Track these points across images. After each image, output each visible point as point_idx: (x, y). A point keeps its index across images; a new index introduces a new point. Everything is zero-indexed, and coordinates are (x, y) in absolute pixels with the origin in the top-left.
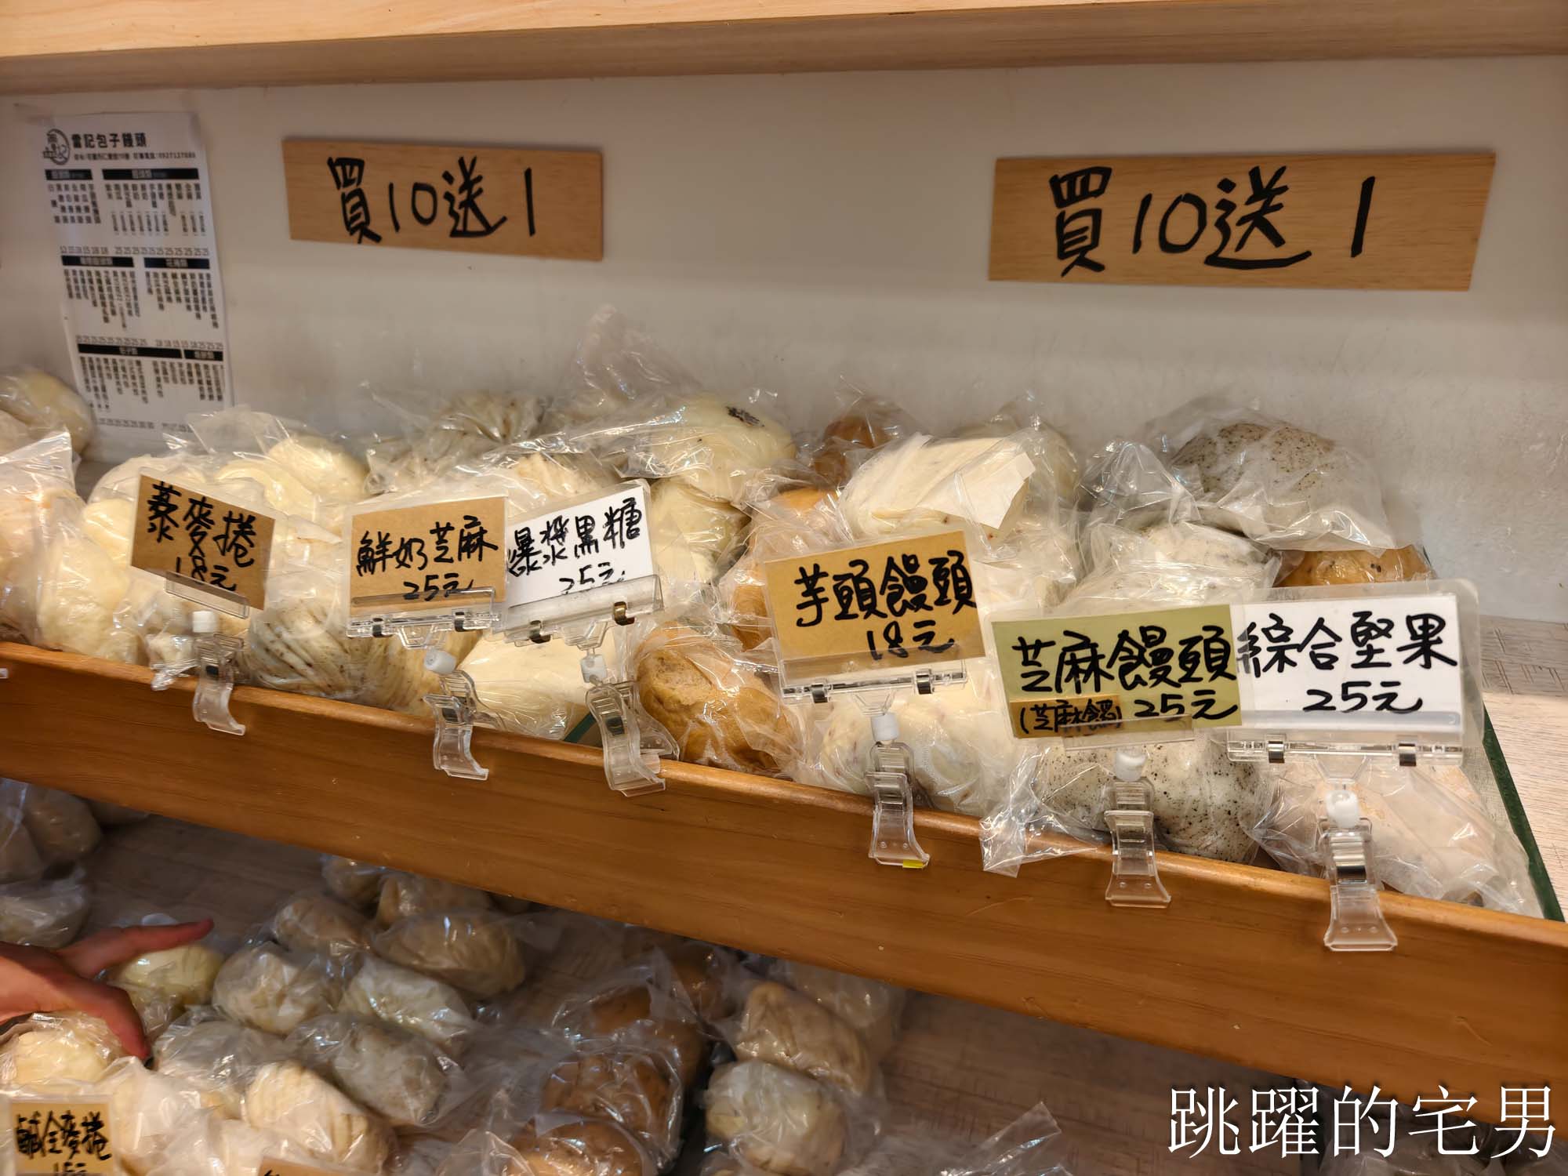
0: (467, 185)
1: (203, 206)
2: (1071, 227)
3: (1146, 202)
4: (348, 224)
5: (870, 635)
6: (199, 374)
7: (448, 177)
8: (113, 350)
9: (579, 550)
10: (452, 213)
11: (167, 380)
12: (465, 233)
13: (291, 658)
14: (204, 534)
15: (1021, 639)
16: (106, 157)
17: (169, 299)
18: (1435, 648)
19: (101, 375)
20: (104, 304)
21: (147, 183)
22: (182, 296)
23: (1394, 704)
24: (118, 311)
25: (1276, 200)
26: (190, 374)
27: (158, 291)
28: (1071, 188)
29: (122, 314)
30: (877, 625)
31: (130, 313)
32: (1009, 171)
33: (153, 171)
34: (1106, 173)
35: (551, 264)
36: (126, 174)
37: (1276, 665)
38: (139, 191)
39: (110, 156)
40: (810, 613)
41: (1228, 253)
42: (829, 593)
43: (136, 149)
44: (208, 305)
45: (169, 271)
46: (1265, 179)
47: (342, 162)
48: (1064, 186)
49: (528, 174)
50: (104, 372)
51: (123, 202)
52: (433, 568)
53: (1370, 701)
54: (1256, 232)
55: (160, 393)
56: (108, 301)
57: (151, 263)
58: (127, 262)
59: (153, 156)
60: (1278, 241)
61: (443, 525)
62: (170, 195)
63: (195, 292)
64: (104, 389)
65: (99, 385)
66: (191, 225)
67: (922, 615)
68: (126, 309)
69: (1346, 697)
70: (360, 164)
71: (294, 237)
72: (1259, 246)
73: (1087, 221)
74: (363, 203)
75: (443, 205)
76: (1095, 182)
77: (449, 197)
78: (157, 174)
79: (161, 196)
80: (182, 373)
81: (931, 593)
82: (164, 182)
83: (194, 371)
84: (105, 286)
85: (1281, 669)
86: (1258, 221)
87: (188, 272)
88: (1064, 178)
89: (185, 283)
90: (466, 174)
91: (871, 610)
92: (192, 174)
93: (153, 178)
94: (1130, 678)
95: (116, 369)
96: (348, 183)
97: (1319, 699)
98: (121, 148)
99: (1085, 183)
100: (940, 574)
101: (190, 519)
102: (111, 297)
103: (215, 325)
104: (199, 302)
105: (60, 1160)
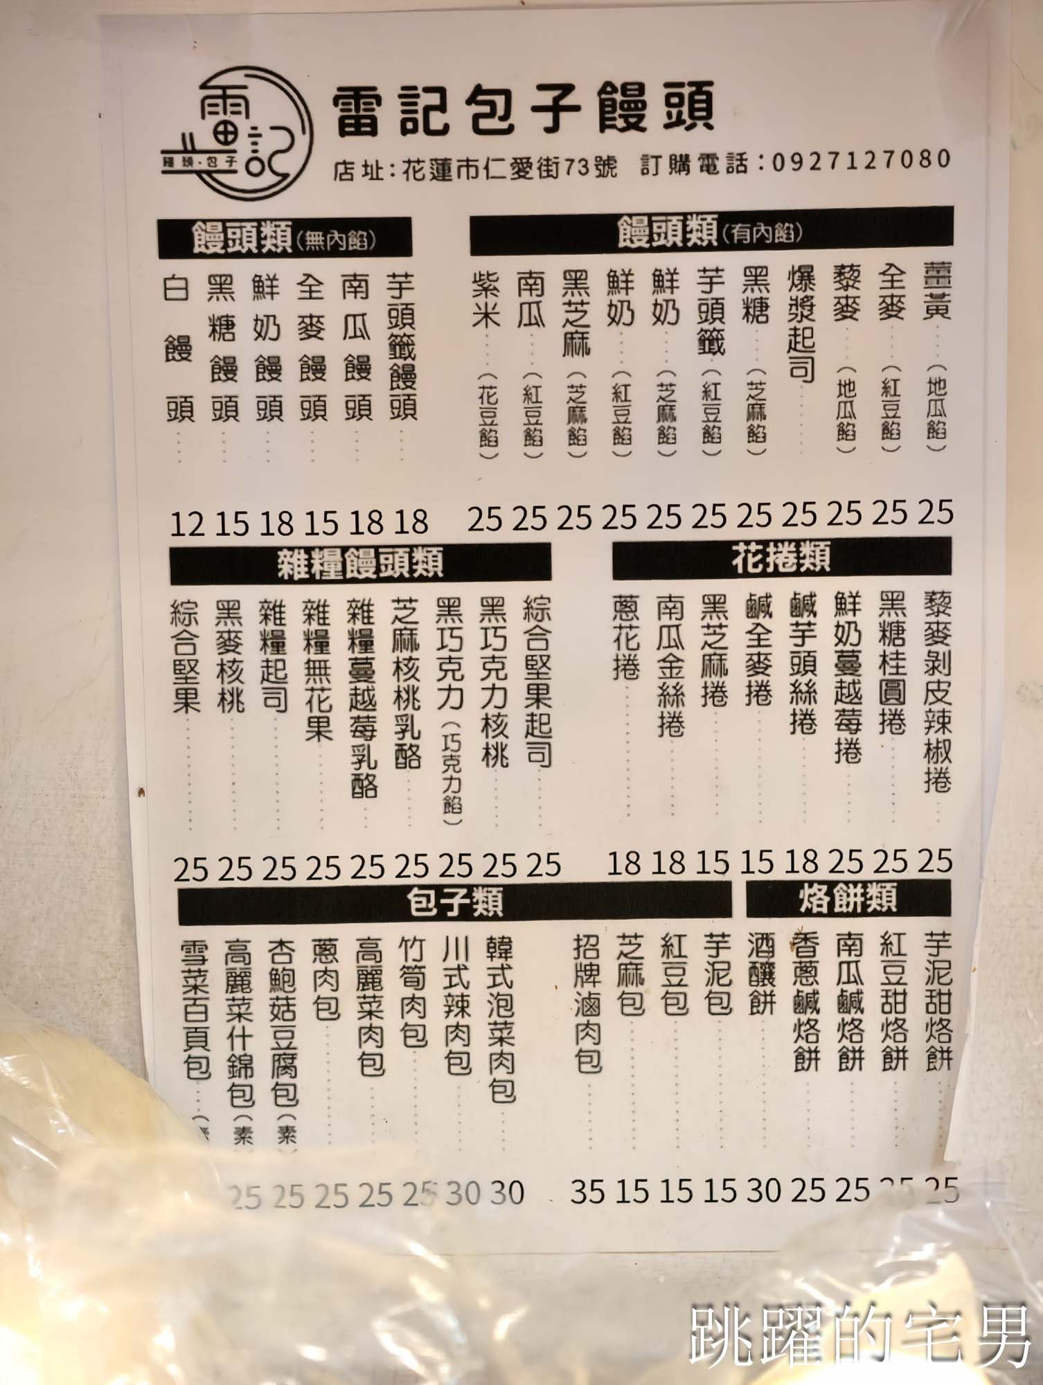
1: (965, 342)
6: (806, 970)
11: (632, 1006)
16: (505, 169)
17: (717, 695)
19: (283, 1009)
20: (364, 729)
21: (688, 265)
22: (780, 678)
24: (431, 749)
26: (763, 973)
27: (671, 665)
29: (452, 761)
31: (495, 755)
33: (726, 219)
36: (591, 233)
38: (642, 296)
39: (521, 167)
43: (658, 137)
44: (914, 709)
45: (736, 591)
50: (304, 995)
51: (554, 332)
55: (589, 1061)
56: (386, 715)
59: (739, 164)
62: (802, 307)
63: (848, 662)
64: (285, 1062)
65: (261, 1049)
68: (473, 743)
79: (756, 311)
80: (717, 974)
82: (780, 263)
83: (785, 961)
84: (383, 656)
87: (826, 589)
89: (803, 633)
93: (726, 244)
95: (369, 979)
102: (406, 697)
103: (939, 781)
104: (867, 700)
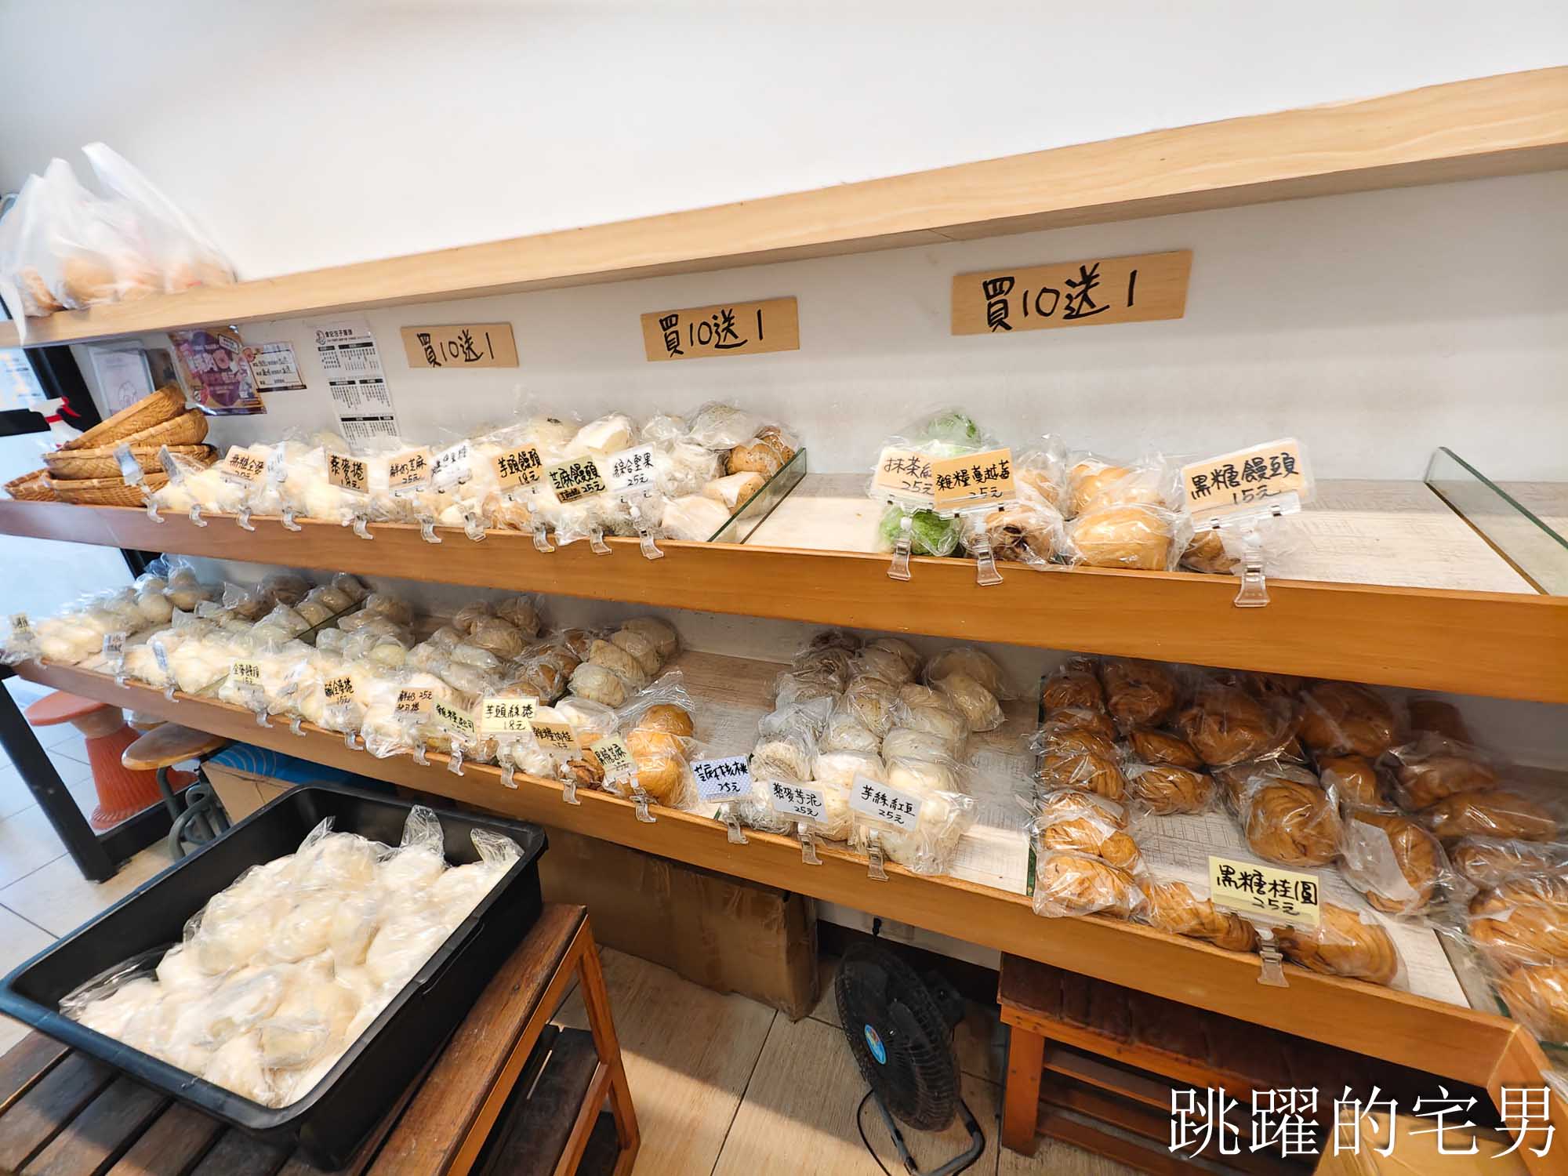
0: (467, 341)
1: (375, 358)
2: (669, 339)
3: (691, 326)
4: (429, 360)
5: (520, 478)
6: (386, 426)
7: (460, 338)
8: (354, 419)
10: (464, 353)
11: (375, 430)
12: (470, 360)
13: (381, 511)
14: (348, 471)
15: (552, 473)
17: (371, 396)
18: (649, 462)
20: (347, 401)
21: (355, 350)
22: (375, 394)
23: (643, 480)
24: (353, 403)
25: (732, 321)
26: (383, 426)
27: (367, 393)
28: (667, 323)
29: (355, 405)
30: (520, 474)
31: (358, 404)
33: (356, 344)
34: (676, 316)
35: (502, 370)
36: (347, 346)
38: (353, 353)
39: (340, 340)
40: (504, 473)
41: (721, 343)
42: (507, 466)
43: (348, 336)
44: (385, 398)
45: (369, 385)
46: (727, 314)
47: (422, 335)
48: (664, 323)
49: (487, 334)
50: (352, 430)
51: (348, 358)
52: (411, 473)
53: (639, 480)
54: (728, 334)
55: (374, 435)
56: (349, 399)
57: (362, 382)
58: (353, 383)
59: (355, 338)
60: (736, 337)
61: (412, 460)
62: (364, 354)
63: (380, 393)
64: (352, 438)
65: (350, 436)
66: (374, 365)
67: (530, 470)
68: (356, 402)
69: (634, 480)
70: (428, 335)
71: (410, 367)
72: (730, 340)
73: (674, 335)
74: (432, 351)
75: (460, 349)
76: (674, 319)
77: (461, 346)
78: (359, 345)
79: (361, 354)
80: (380, 426)
81: (531, 462)
82: (361, 349)
84: (347, 393)
86: (728, 330)
87: (376, 384)
88: (664, 320)
89: (375, 390)
90: (466, 337)
91: (518, 470)
92: (370, 344)
93: (357, 347)
94: (578, 481)
95: (356, 426)
96: (426, 343)
98: (343, 336)
99: (671, 321)
100: (531, 456)
101: (343, 466)
102: (350, 397)
103: (389, 406)
104: (382, 397)
105: (339, 696)
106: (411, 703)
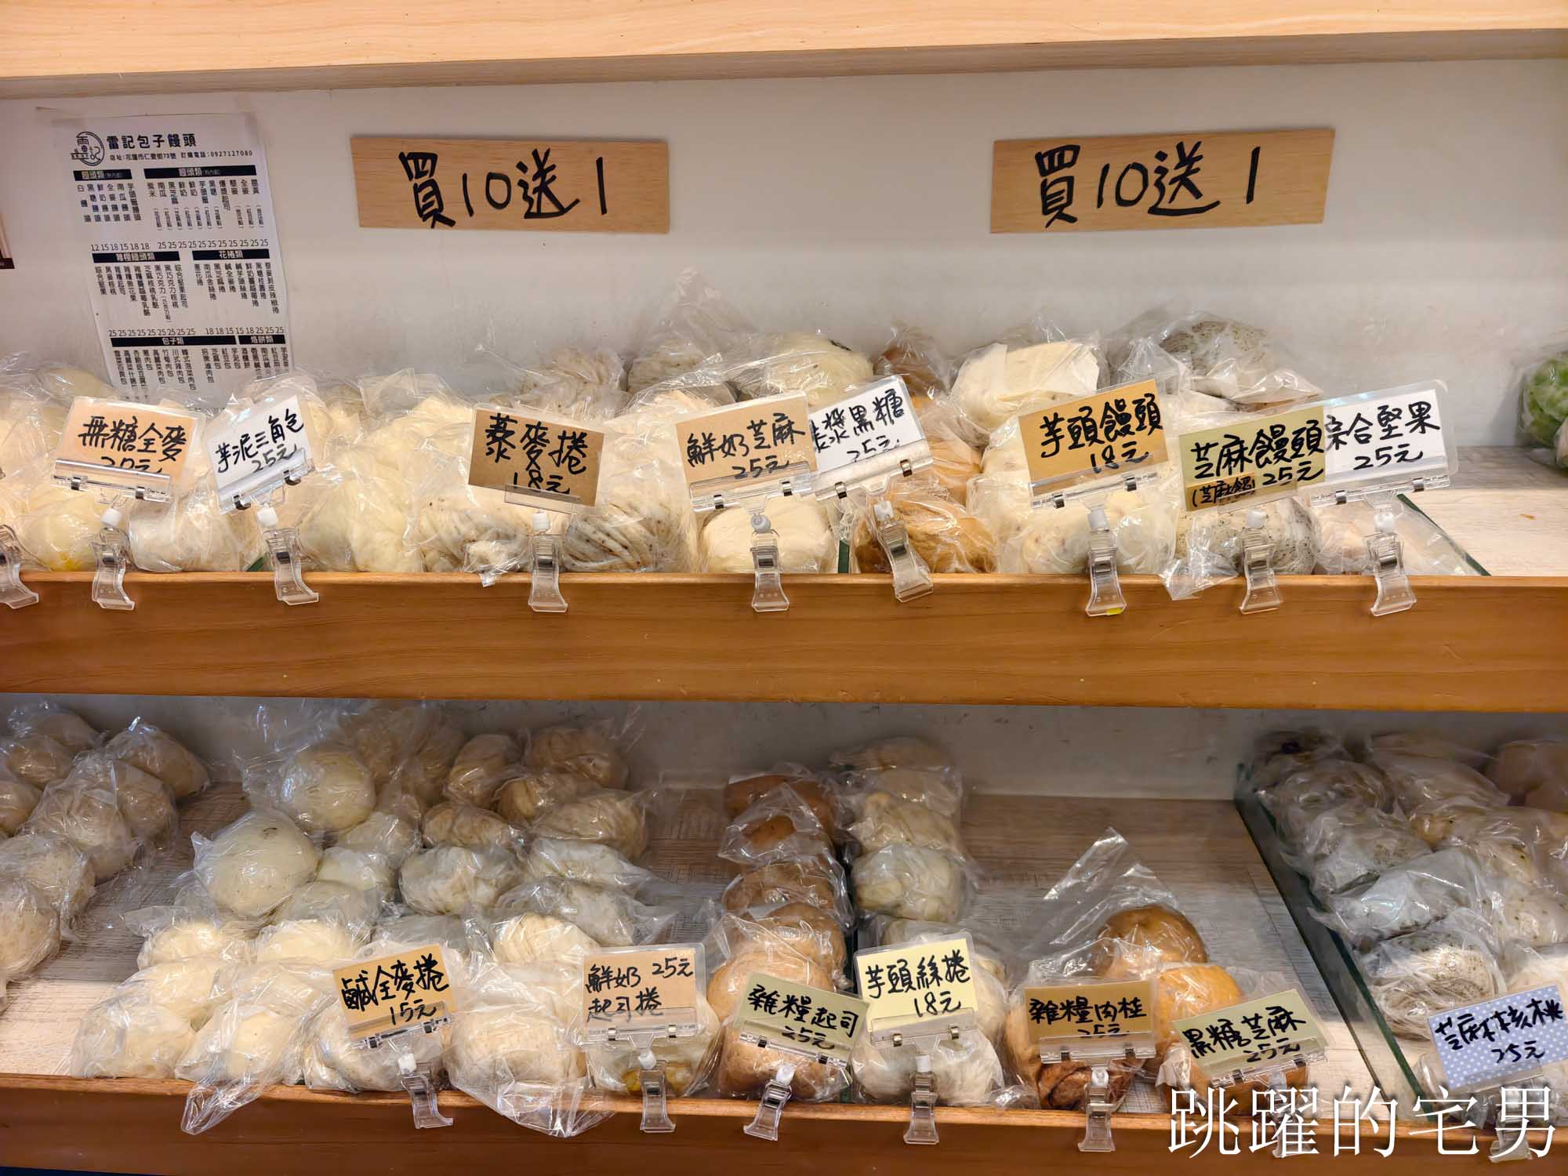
0: (541, 173)
1: (263, 200)
2: (1051, 191)
3: (1106, 169)
4: (420, 211)
5: (1093, 457)
6: (256, 357)
7: (522, 167)
8: (157, 341)
9: (858, 430)
10: (526, 197)
11: (218, 366)
12: (539, 215)
13: (611, 544)
14: (540, 451)
15: (1197, 444)
16: (149, 156)
17: (222, 289)
18: (1426, 421)
19: (139, 367)
20: (144, 298)
21: (197, 180)
22: (237, 284)
23: (1407, 457)
24: (160, 302)
25: (1195, 166)
26: (246, 358)
27: (210, 281)
28: (1051, 161)
29: (166, 306)
30: (1097, 449)
31: (175, 305)
32: (1004, 149)
33: (203, 169)
34: (1076, 149)
35: (621, 237)
36: (173, 173)
37: (1334, 445)
38: (187, 188)
39: (153, 156)
40: (1052, 446)
41: (1164, 205)
42: (1065, 432)
43: (184, 148)
44: (267, 292)
45: (222, 263)
46: (1187, 151)
47: (414, 156)
48: (1046, 161)
49: (600, 162)
50: (144, 364)
51: (169, 199)
52: (754, 454)
53: (1393, 457)
54: (1183, 189)
55: (210, 379)
56: (148, 295)
57: (198, 255)
58: (174, 256)
59: (203, 155)
60: (1197, 194)
61: (757, 422)
62: (224, 191)
63: (252, 281)
64: (143, 380)
65: (137, 377)
66: (254, 218)
67: (1128, 438)
68: (170, 302)
69: (1378, 458)
70: (434, 158)
71: (361, 226)
72: (1185, 199)
73: (1063, 186)
74: (436, 191)
75: (517, 192)
76: (1068, 156)
77: (523, 184)
78: (207, 171)
79: (214, 192)
80: (236, 358)
81: (1134, 423)
82: (217, 179)
83: (250, 355)
84: (145, 280)
85: (1337, 448)
86: (1183, 181)
87: (244, 262)
88: (1046, 154)
89: (240, 273)
90: (540, 164)
91: (1094, 439)
92: (250, 170)
93: (204, 175)
94: (1262, 460)
95: (157, 360)
96: (420, 174)
97: (1363, 461)
98: (166, 147)
99: (1061, 157)
100: (1139, 410)
101: (527, 440)
102: (152, 290)
103: (276, 310)
104: (257, 290)
105: (395, 1003)
106: (632, 993)
